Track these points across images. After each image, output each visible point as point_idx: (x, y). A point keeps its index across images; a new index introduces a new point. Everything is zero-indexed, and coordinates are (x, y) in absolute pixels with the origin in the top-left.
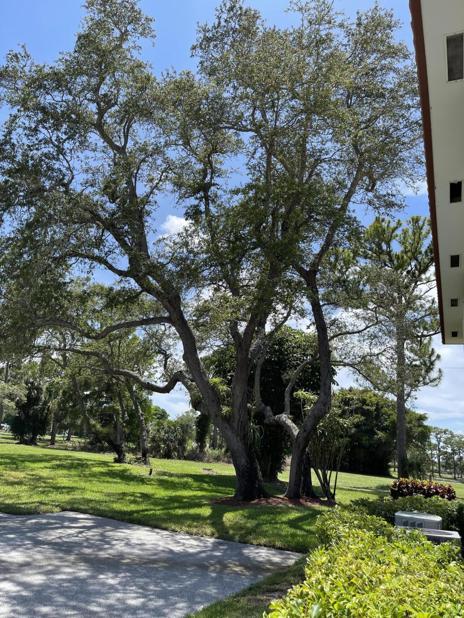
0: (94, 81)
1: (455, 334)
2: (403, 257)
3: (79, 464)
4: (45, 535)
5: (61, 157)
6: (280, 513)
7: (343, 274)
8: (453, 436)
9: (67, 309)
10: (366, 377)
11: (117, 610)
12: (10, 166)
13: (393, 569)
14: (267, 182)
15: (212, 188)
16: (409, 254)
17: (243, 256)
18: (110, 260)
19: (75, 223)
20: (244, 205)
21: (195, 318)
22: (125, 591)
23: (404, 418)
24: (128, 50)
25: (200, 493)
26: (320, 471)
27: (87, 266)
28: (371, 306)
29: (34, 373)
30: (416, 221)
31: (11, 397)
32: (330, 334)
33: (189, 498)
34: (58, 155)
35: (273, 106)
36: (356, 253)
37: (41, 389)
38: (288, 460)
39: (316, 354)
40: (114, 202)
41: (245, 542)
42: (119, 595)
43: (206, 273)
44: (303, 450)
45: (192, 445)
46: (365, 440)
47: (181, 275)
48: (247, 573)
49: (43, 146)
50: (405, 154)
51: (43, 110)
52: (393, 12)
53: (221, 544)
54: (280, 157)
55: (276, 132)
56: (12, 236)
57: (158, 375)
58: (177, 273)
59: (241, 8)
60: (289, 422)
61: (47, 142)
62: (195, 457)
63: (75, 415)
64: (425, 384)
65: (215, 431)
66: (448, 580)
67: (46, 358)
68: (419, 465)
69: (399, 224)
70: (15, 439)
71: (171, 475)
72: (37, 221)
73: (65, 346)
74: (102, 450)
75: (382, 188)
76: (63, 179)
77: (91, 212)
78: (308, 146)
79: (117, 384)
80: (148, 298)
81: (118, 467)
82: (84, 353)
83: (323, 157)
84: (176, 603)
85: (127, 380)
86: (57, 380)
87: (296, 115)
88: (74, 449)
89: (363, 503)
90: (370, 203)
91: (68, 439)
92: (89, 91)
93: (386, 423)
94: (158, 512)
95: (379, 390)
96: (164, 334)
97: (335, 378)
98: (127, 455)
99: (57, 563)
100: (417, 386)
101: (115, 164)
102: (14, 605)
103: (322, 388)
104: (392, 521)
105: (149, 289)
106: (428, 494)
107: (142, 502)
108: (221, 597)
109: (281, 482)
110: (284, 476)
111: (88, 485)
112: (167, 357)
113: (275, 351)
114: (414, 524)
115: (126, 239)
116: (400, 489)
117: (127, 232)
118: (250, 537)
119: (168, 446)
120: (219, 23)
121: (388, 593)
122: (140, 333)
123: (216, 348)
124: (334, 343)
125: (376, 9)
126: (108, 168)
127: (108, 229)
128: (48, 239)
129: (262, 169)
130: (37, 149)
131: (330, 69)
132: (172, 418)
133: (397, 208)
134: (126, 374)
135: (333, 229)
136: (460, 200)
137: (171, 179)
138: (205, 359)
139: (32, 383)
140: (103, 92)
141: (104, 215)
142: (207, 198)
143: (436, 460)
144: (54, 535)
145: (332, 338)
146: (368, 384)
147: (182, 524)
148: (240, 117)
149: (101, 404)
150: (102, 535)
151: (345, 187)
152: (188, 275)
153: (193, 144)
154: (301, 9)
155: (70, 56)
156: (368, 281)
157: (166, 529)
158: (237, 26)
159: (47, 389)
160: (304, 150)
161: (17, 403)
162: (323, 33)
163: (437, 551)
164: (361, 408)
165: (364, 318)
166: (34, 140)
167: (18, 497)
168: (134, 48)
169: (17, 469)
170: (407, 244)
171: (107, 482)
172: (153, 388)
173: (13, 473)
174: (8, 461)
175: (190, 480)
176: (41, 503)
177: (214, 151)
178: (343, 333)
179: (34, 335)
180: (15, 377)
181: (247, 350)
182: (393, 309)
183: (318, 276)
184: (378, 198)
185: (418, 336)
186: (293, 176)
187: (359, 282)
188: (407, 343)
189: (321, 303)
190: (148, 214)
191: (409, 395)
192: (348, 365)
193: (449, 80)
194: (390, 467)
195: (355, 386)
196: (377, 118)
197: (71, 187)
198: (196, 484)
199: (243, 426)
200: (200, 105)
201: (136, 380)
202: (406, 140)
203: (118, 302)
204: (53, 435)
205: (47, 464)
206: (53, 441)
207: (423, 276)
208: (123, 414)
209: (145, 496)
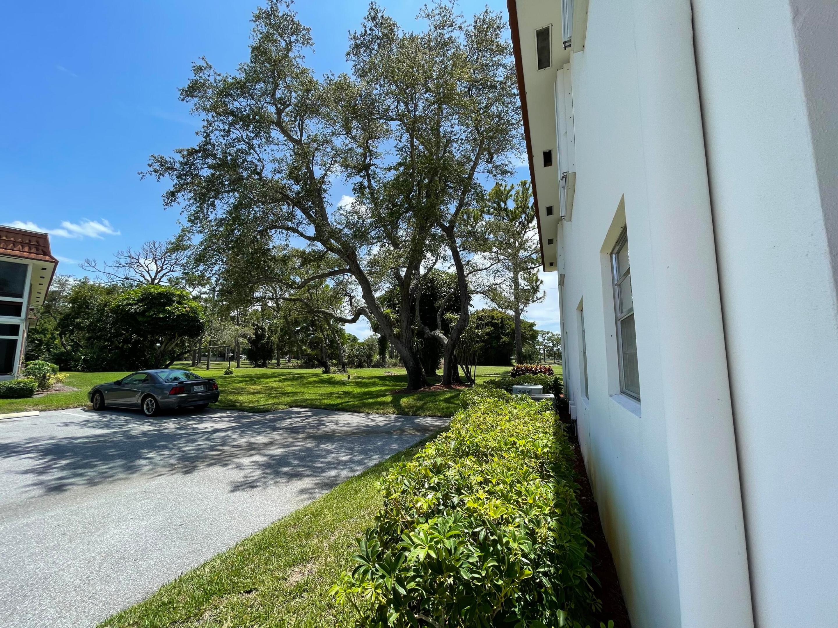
0: (270, 87)
1: (551, 264)
2: (515, 212)
3: (298, 377)
4: (280, 423)
5: (252, 151)
6: (438, 395)
7: (473, 227)
8: (553, 335)
9: (274, 269)
10: (493, 300)
11: (333, 464)
12: (214, 162)
13: (507, 417)
14: (412, 160)
15: (372, 168)
16: (520, 209)
17: (399, 218)
18: (300, 229)
19: (270, 203)
20: (397, 179)
21: (368, 269)
22: (337, 453)
23: (520, 326)
24: (294, 59)
25: (384, 388)
26: (464, 366)
27: (284, 235)
28: (495, 249)
29: (257, 318)
30: (524, 184)
31: (243, 336)
32: (466, 272)
33: (377, 391)
34: (249, 150)
35: (412, 99)
36: (483, 212)
37: (264, 328)
38: (442, 361)
39: (457, 287)
40: (298, 184)
41: (416, 415)
42: (333, 455)
43: (373, 233)
44: (452, 352)
45: (376, 357)
46: (494, 343)
47: (354, 237)
48: (419, 434)
49: (237, 144)
50: (513, 132)
51: (232, 113)
52: (502, 14)
53: (400, 418)
54: (421, 140)
55: (416, 119)
56: (224, 216)
57: (347, 311)
58: (352, 235)
59: (382, 17)
60: (441, 335)
61: (239, 140)
62: (379, 365)
63: (292, 344)
64: (534, 301)
65: (392, 347)
66: (542, 421)
67: (264, 306)
68: (530, 356)
69: (512, 187)
70: (251, 364)
71: (364, 378)
72: (240, 204)
73: (276, 296)
74: (313, 366)
75: (498, 160)
76: (256, 169)
77: (281, 193)
78: (441, 130)
79: (318, 320)
80: (333, 256)
81: (326, 376)
82: (291, 300)
83: (453, 138)
84: (372, 456)
85: (325, 317)
86: (275, 321)
87: (430, 106)
88: (294, 368)
89: (492, 382)
90: (490, 172)
91: (289, 361)
92: (267, 95)
93: (508, 331)
94: (356, 403)
95: (502, 308)
96: (347, 281)
97: (471, 303)
98: (331, 368)
99: (291, 440)
100: (528, 303)
101: (295, 154)
102: (264, 470)
103: (462, 310)
104: (510, 391)
105: (331, 249)
106: (535, 373)
107: (345, 397)
108: (401, 449)
109: (439, 376)
110: (440, 372)
111: (306, 390)
112: (351, 298)
113: (429, 287)
114: (524, 392)
115: (311, 212)
116: (517, 372)
117: (310, 207)
118: (419, 412)
119: (359, 360)
120: (366, 31)
121: (502, 431)
122: (330, 283)
123: (386, 289)
124: (470, 278)
125: (486, 12)
126: (290, 158)
127: (296, 206)
128: (251, 217)
129: (407, 150)
130: (233, 147)
131: (454, 65)
132: (361, 340)
133: (509, 174)
134: (323, 313)
135: (464, 193)
136: (551, 165)
137: (339, 162)
138: (380, 298)
139: (257, 325)
140: (279, 96)
141: (292, 195)
142: (368, 175)
143: (542, 352)
144: (286, 423)
145: (468, 274)
146: (494, 305)
147: (373, 408)
148: (387, 110)
149: (309, 335)
150: (318, 420)
151: (471, 161)
152: (361, 236)
153: (354, 133)
154: (428, 16)
155: (248, 65)
156: (491, 232)
157: (362, 412)
158: (380, 34)
159: (269, 328)
160: (439, 132)
161: (249, 340)
162: (446, 36)
163: (537, 406)
164: (491, 322)
165: (490, 259)
166: (229, 140)
167: (258, 401)
168: (299, 57)
169: (254, 384)
170: (519, 202)
171: (320, 387)
172: (344, 321)
173: (253, 387)
174: (248, 379)
175: (377, 380)
176: (274, 404)
177: (371, 138)
178: (475, 271)
179: (252, 290)
180: (244, 322)
181: (408, 288)
182: (510, 251)
183: (455, 230)
184: (496, 167)
185: (528, 269)
186: (431, 154)
187: (485, 233)
188: (521, 274)
189: (458, 250)
190: (325, 191)
191: (522, 310)
192: (480, 292)
193: (540, 68)
194: (512, 359)
195: (486, 307)
196: (491, 104)
197: (263, 175)
198: (381, 382)
199: (410, 341)
200: (355, 102)
201: (332, 316)
202: (514, 121)
203: (311, 261)
204: (278, 359)
205: (277, 379)
206: (278, 364)
207: (530, 225)
208: (326, 340)
209: (346, 393)
